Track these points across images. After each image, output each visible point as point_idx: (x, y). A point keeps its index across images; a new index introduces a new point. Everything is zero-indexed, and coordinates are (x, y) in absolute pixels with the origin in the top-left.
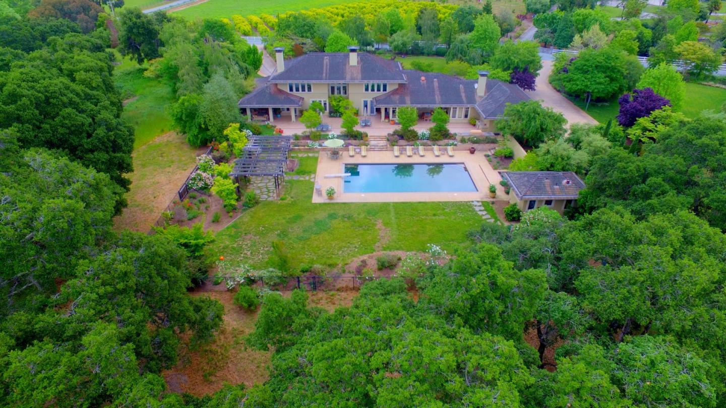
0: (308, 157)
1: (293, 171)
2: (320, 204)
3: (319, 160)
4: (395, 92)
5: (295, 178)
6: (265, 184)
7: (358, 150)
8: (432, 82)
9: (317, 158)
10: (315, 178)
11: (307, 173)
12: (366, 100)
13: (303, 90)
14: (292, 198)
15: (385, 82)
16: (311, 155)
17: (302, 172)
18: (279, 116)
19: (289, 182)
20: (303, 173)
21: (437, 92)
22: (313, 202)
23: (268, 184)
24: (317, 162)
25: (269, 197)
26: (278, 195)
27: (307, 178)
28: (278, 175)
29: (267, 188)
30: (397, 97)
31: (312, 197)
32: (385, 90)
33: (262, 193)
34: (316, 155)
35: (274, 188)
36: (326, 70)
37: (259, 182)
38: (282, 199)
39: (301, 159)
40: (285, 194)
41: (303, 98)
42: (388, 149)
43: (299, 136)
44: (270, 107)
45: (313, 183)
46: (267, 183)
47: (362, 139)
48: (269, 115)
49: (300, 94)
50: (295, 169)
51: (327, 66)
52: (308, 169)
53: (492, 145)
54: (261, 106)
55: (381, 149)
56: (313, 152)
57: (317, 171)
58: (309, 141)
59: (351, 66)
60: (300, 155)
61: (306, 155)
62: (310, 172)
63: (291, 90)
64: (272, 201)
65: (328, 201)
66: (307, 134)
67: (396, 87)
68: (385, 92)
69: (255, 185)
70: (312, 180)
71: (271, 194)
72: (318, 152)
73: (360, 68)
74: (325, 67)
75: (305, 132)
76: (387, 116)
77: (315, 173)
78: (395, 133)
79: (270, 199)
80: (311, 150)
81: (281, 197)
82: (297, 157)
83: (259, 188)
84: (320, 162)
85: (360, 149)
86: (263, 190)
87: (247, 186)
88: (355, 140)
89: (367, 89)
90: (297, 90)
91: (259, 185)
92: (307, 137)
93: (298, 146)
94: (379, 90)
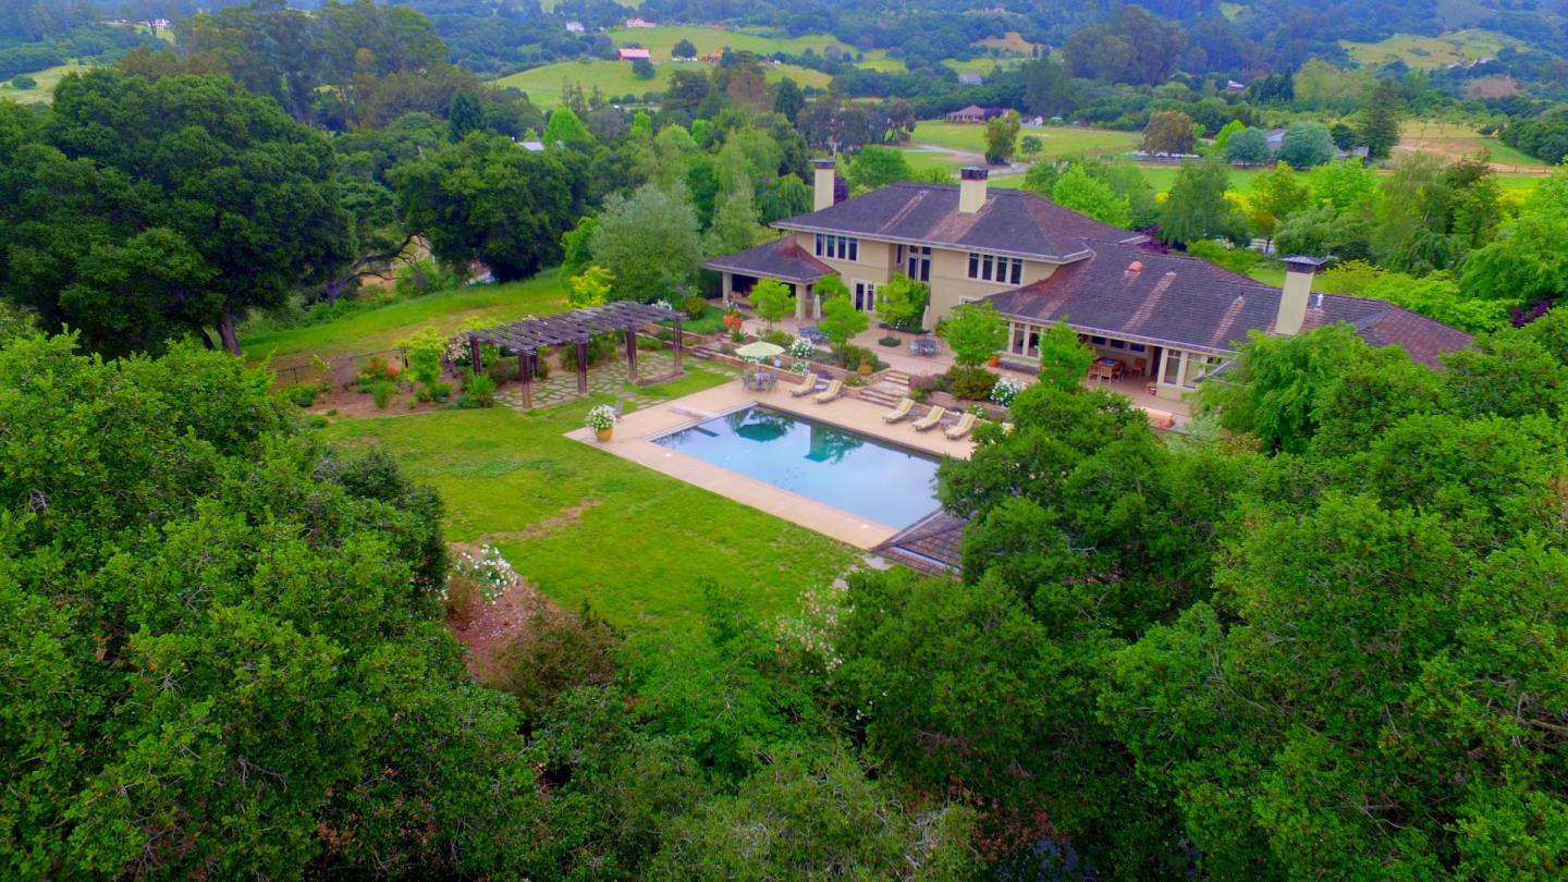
4: (1033, 287)
7: (819, 387)
8: (1159, 277)
13: (842, 255)
21: (1149, 305)
30: (1028, 299)
31: (582, 427)
32: (1015, 279)
41: (839, 274)
49: (834, 262)
51: (909, 207)
55: (881, 402)
57: (683, 398)
63: (819, 250)
65: (588, 442)
68: (1016, 286)
74: (903, 211)
77: (672, 398)
82: (699, 371)
85: (829, 385)
89: (973, 272)
90: (831, 254)
93: (726, 353)
94: (1001, 278)
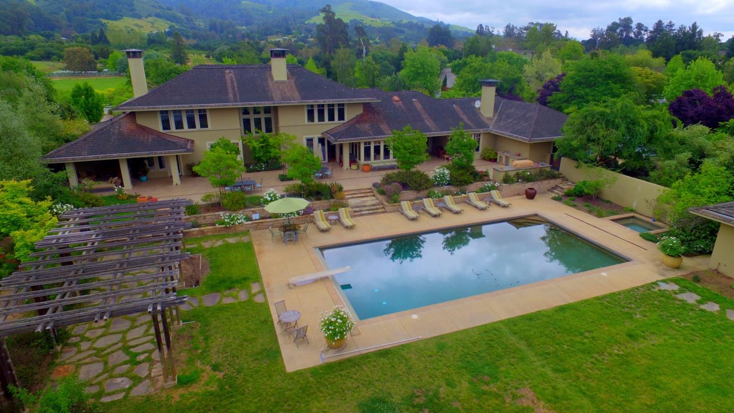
0: (228, 246)
1: (197, 283)
2: (314, 372)
3: (256, 248)
4: (359, 120)
5: (209, 301)
6: (120, 336)
7: (333, 217)
8: (412, 103)
9: (249, 246)
10: (262, 292)
11: (237, 281)
12: (310, 136)
13: (192, 125)
14: (216, 368)
15: (341, 101)
16: (231, 240)
17: (224, 281)
18: (144, 178)
19: (196, 316)
20: (228, 284)
21: (425, 116)
22: (290, 368)
23: (129, 336)
24: (253, 254)
25: (136, 380)
26: (168, 372)
27: (243, 296)
28: (164, 304)
29: (126, 349)
30: (366, 126)
31: (278, 352)
32: (341, 117)
33: (109, 370)
34: (245, 239)
35: (151, 346)
36: (233, 88)
37: (100, 332)
38: (184, 383)
39: (212, 253)
40: (191, 361)
41: (193, 142)
42: (387, 209)
43: (197, 206)
44: (123, 156)
45: (265, 306)
46: (124, 333)
47: (332, 197)
48: (120, 177)
49: (186, 132)
50: (204, 278)
51: (232, 82)
52: (236, 273)
53: (553, 183)
54: (101, 157)
55: (373, 211)
56: (236, 234)
57: (263, 273)
58: (221, 213)
59: (277, 82)
60: (207, 245)
61: (220, 243)
62: (245, 279)
63: (166, 126)
64: (148, 399)
65: (332, 357)
66: (214, 200)
67: (360, 111)
68: (342, 122)
69: (84, 346)
70: (259, 299)
71: (143, 371)
72: (246, 233)
73: (293, 84)
74: (229, 85)
75: (209, 196)
76: (353, 160)
77: (257, 278)
78: (388, 180)
79: (141, 390)
80: (229, 229)
81: (179, 373)
82: (201, 250)
83: (100, 354)
84: (260, 252)
85: (338, 215)
86: (112, 360)
87: (55, 356)
88: (319, 199)
89: (311, 118)
90: (179, 125)
91: (100, 344)
92: (217, 206)
93: (199, 226)
94: (331, 118)
